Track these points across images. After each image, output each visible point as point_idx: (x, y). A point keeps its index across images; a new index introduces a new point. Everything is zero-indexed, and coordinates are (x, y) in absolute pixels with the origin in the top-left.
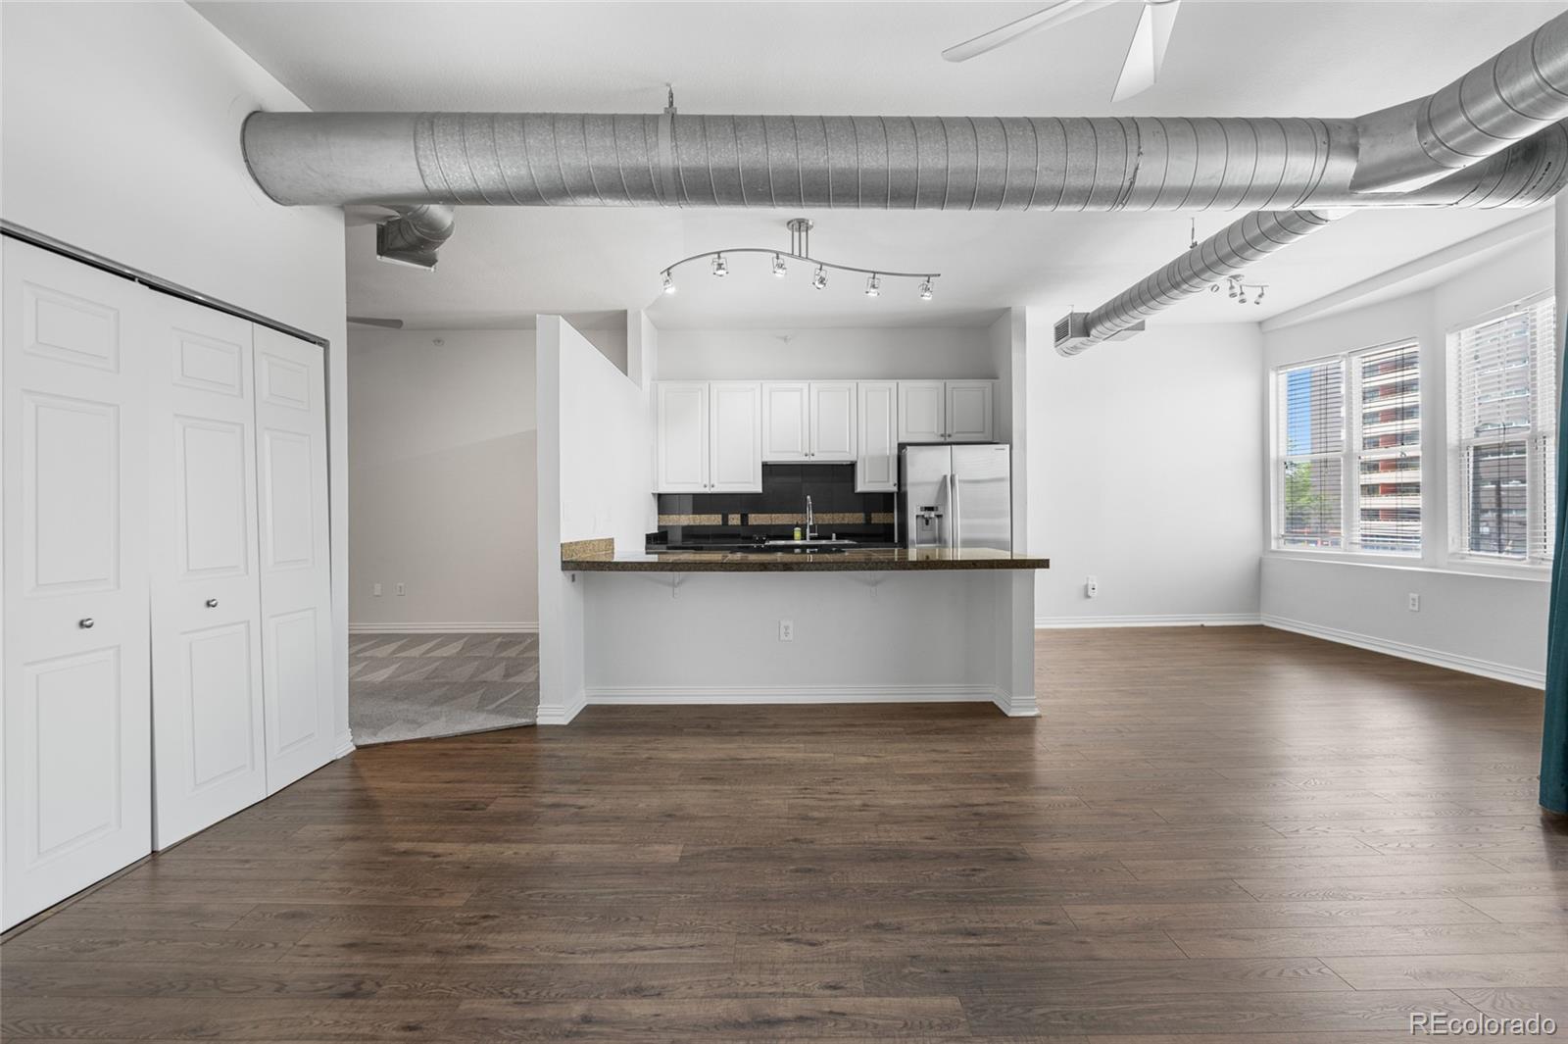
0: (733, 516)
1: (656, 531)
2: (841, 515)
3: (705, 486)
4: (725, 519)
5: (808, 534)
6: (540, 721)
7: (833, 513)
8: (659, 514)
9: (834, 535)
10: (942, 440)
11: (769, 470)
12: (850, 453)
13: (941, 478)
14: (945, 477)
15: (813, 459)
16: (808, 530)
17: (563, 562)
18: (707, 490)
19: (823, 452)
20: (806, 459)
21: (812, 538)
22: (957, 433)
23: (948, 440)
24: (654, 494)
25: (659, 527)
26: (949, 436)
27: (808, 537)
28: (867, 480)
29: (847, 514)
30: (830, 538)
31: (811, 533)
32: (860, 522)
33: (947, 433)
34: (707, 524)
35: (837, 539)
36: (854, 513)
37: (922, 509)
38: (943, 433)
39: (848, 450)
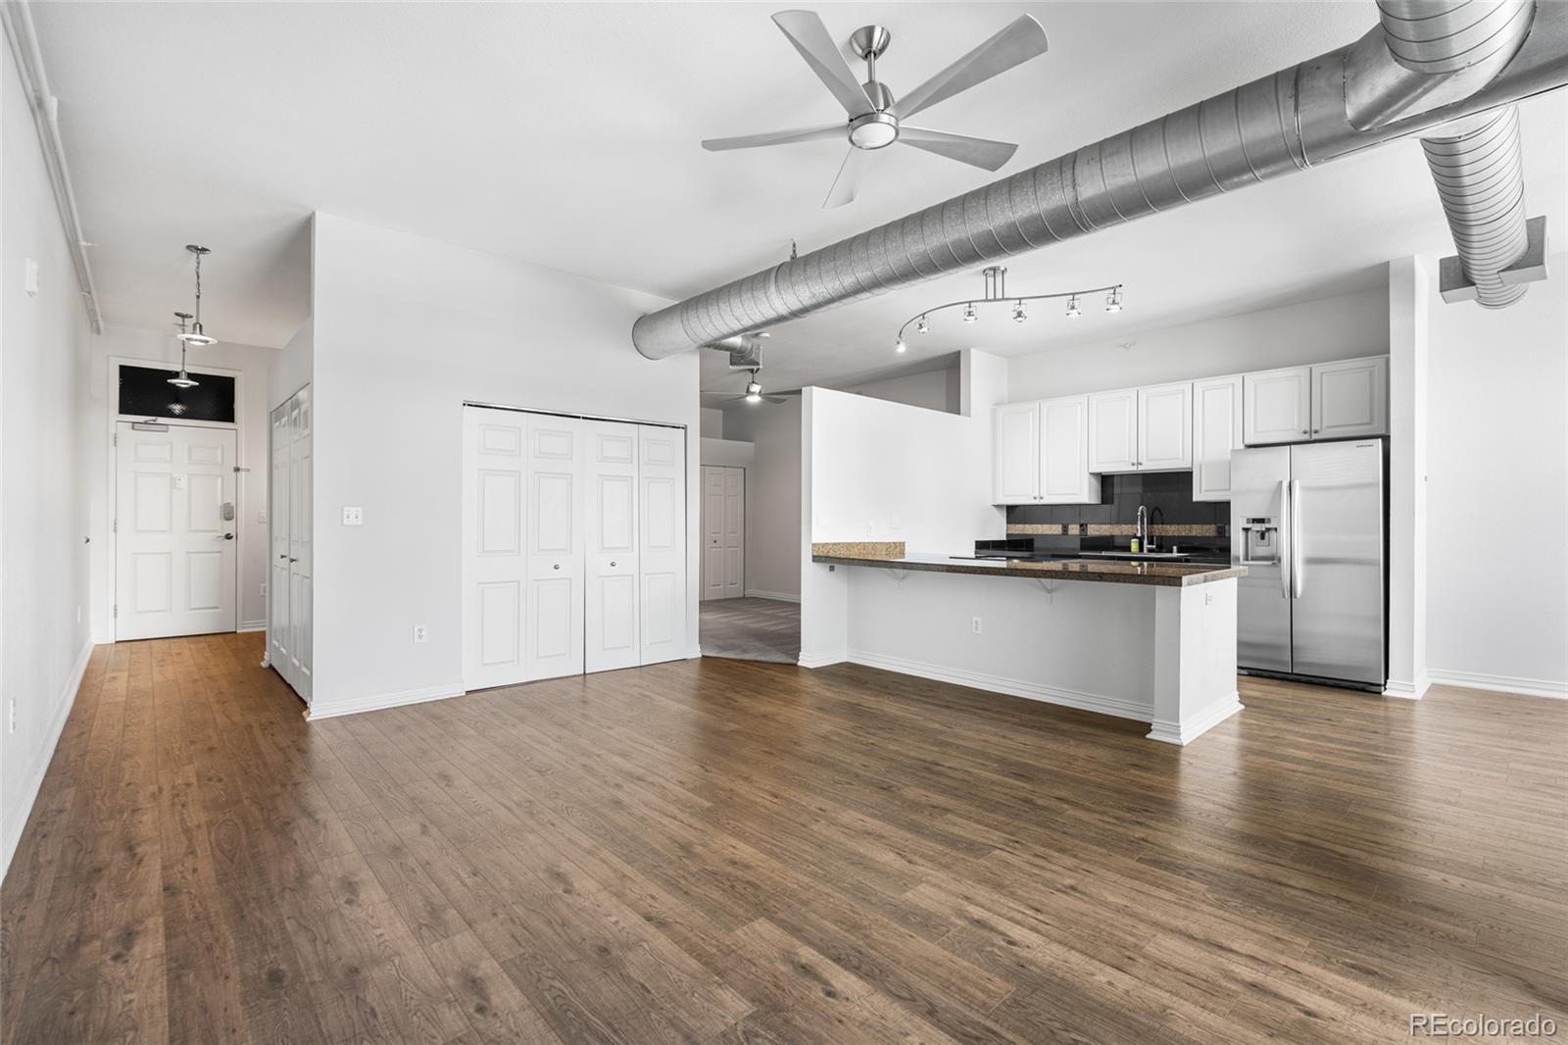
0: (1073, 526)
1: (1005, 539)
2: (1188, 526)
3: (1035, 498)
4: (1065, 529)
5: (1146, 546)
6: (799, 664)
7: (1178, 524)
8: (1008, 523)
9: (1175, 548)
10: (1306, 437)
11: (1106, 482)
12: (1183, 459)
14: (1281, 483)
15: (1141, 468)
16: (1145, 542)
17: (813, 556)
18: (1037, 502)
19: (1151, 460)
20: (1134, 468)
21: (1150, 551)
22: (1328, 427)
23: (1315, 437)
25: (1008, 535)
26: (1316, 432)
27: (1145, 551)
28: (1203, 489)
29: (1194, 526)
30: (1171, 551)
31: (1149, 544)
32: (1211, 535)
33: (1313, 428)
34: (1050, 533)
35: (1178, 552)
36: (1203, 524)
37: (1248, 521)
38: (1308, 429)
39: (1181, 456)
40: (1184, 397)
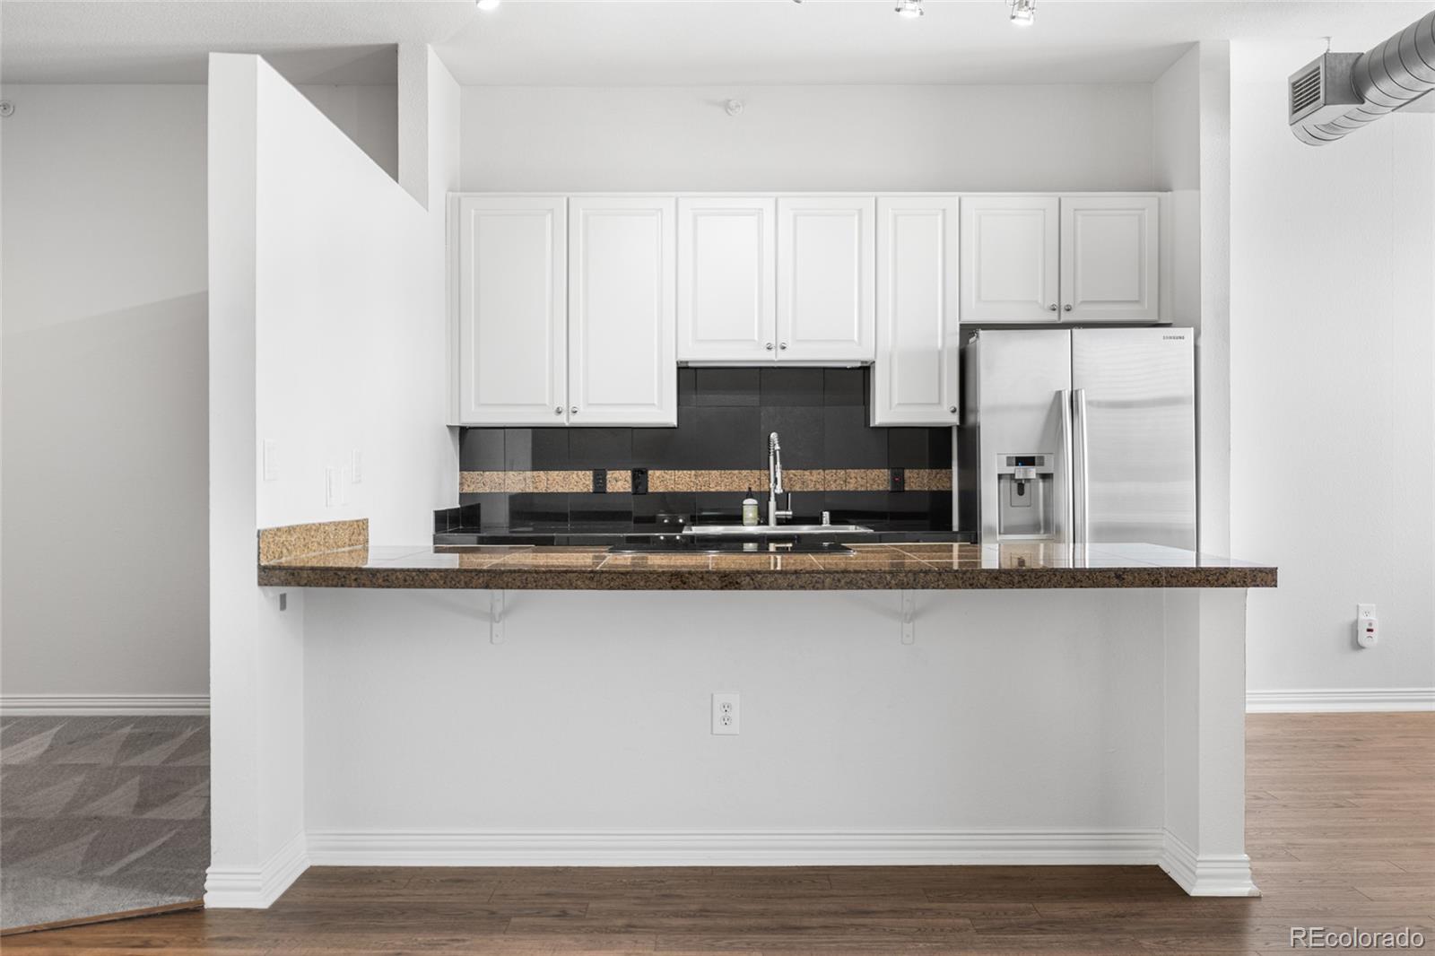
0: (617, 474)
1: (457, 504)
2: (841, 473)
3: (559, 412)
4: (600, 480)
5: (773, 512)
6: (212, 900)
7: (824, 468)
8: (462, 469)
9: (826, 515)
10: (1052, 317)
11: (691, 378)
12: (859, 343)
13: (1048, 398)
14: (1058, 394)
15: (783, 356)
16: (772, 504)
17: (262, 568)
18: (563, 420)
19: (802, 342)
20: (769, 355)
21: (780, 522)
22: (1085, 301)
23: (1066, 318)
24: (450, 427)
25: (463, 495)
26: (1067, 309)
27: (772, 519)
28: (895, 400)
29: (853, 472)
30: (818, 520)
31: (778, 509)
32: (881, 488)
33: (1064, 304)
34: (566, 490)
35: (833, 522)
36: (868, 468)
37: (1009, 462)
38: (1056, 303)
39: (856, 339)
40: (860, 220)
